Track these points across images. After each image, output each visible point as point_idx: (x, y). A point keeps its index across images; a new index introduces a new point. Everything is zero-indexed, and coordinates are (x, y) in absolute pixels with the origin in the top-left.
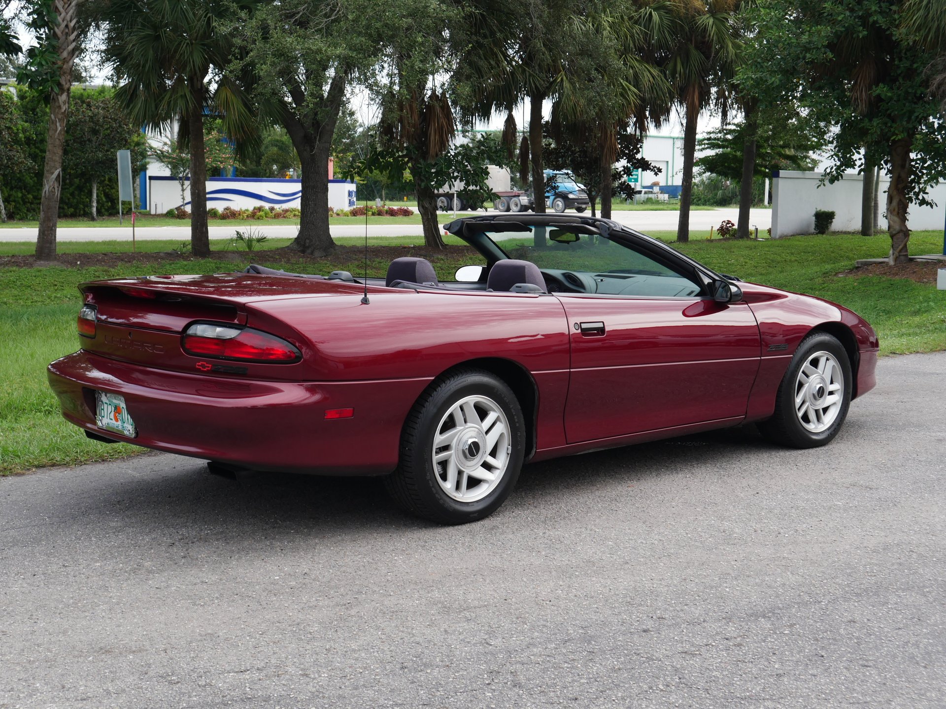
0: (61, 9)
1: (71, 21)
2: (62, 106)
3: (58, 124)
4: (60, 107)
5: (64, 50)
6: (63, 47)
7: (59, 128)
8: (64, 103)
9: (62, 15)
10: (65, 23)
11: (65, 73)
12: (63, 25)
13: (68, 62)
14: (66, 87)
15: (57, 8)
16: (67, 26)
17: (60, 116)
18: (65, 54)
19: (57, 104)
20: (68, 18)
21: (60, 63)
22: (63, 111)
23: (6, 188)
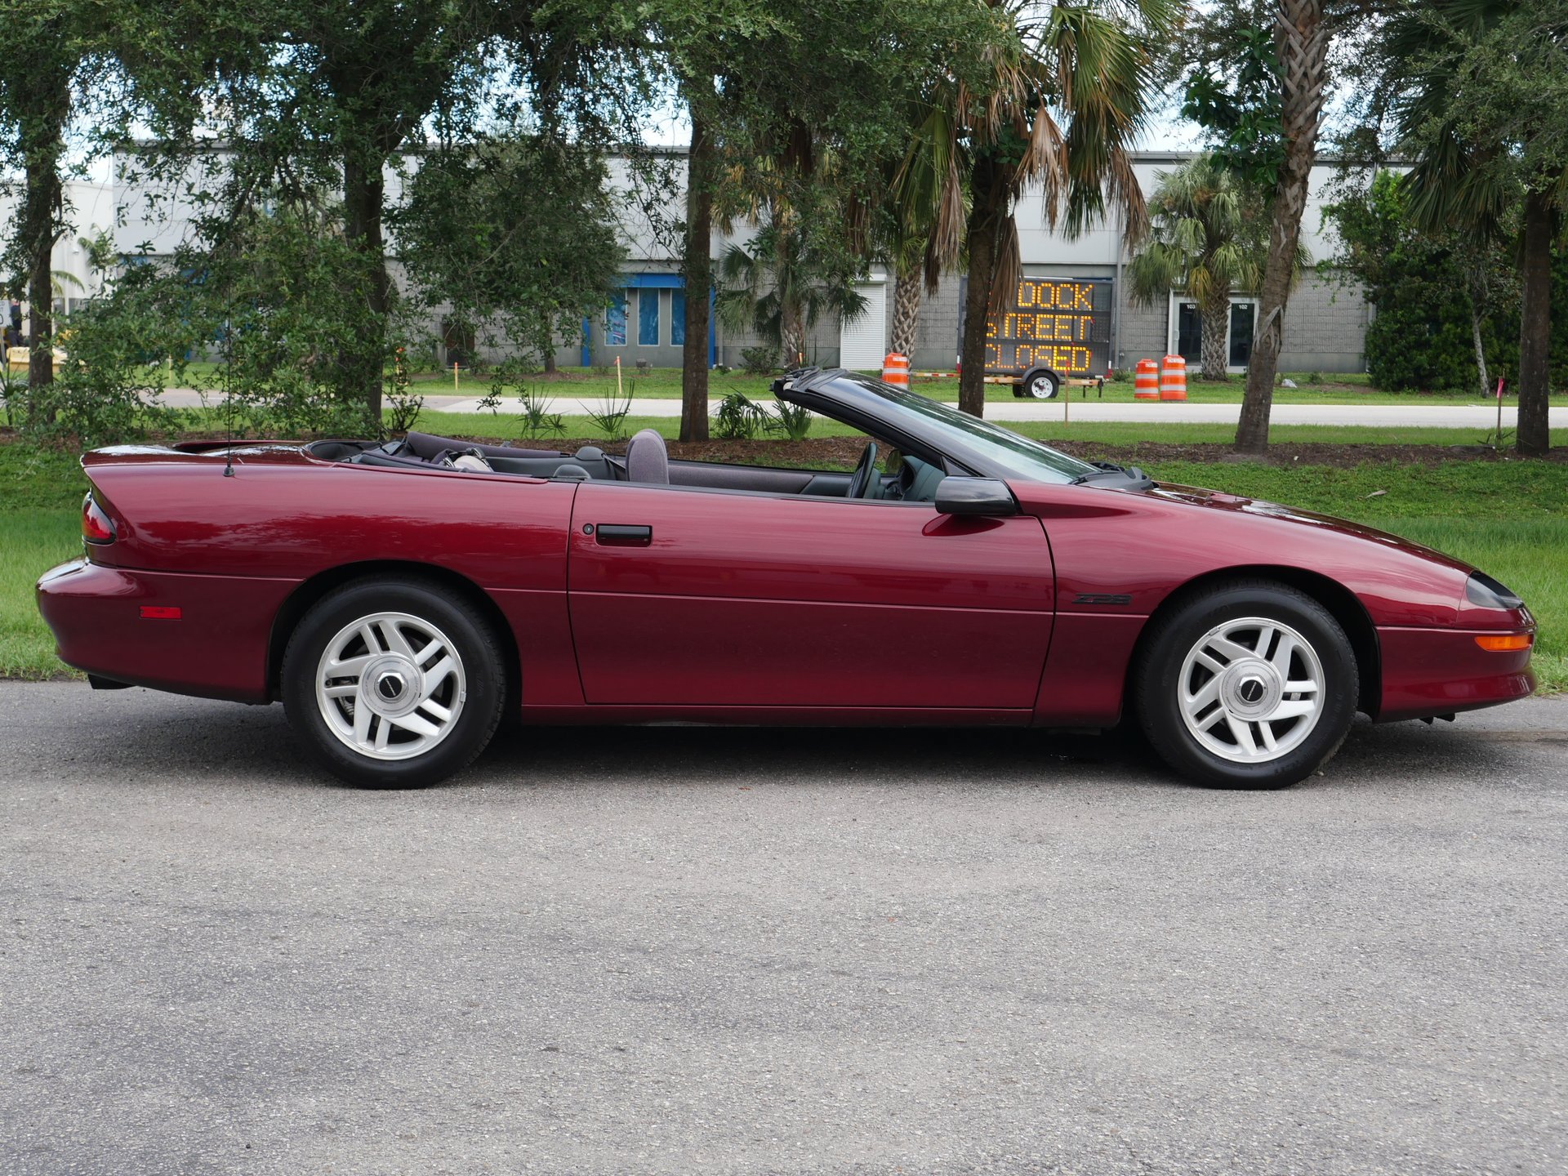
0: (1297, 48)
1: (1313, 67)
2: (1291, 204)
3: (1283, 234)
4: (1287, 206)
5: (1300, 113)
6: (1299, 109)
7: (1284, 240)
8: (1295, 199)
9: (1299, 59)
10: (1303, 69)
11: (1299, 151)
12: (1299, 74)
13: (1305, 133)
14: (1299, 174)
15: (1290, 47)
16: (1305, 74)
17: (1287, 221)
18: (1301, 121)
19: (1283, 202)
20: (1309, 62)
21: (1292, 136)
22: (1292, 212)
23: (1498, 339)
